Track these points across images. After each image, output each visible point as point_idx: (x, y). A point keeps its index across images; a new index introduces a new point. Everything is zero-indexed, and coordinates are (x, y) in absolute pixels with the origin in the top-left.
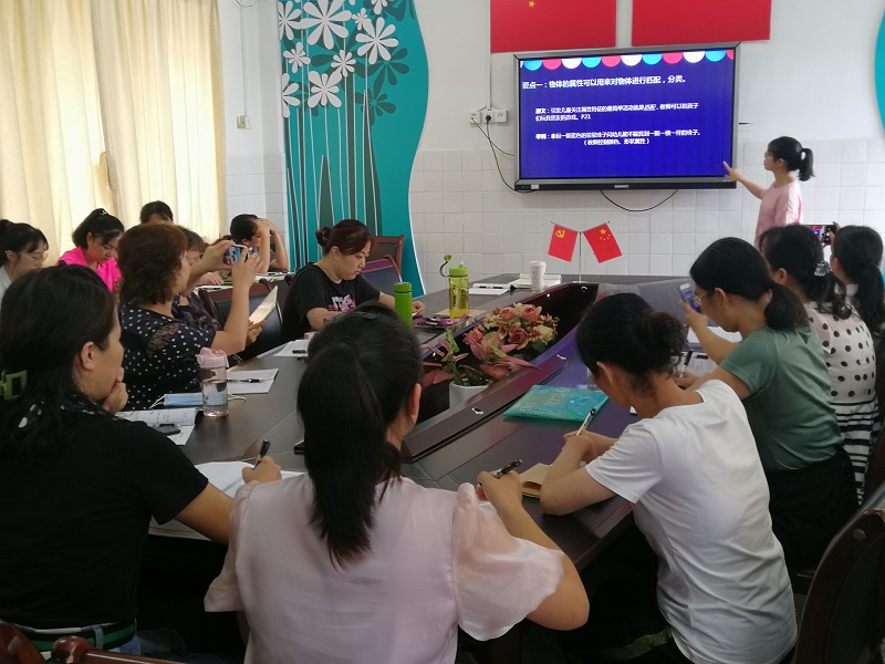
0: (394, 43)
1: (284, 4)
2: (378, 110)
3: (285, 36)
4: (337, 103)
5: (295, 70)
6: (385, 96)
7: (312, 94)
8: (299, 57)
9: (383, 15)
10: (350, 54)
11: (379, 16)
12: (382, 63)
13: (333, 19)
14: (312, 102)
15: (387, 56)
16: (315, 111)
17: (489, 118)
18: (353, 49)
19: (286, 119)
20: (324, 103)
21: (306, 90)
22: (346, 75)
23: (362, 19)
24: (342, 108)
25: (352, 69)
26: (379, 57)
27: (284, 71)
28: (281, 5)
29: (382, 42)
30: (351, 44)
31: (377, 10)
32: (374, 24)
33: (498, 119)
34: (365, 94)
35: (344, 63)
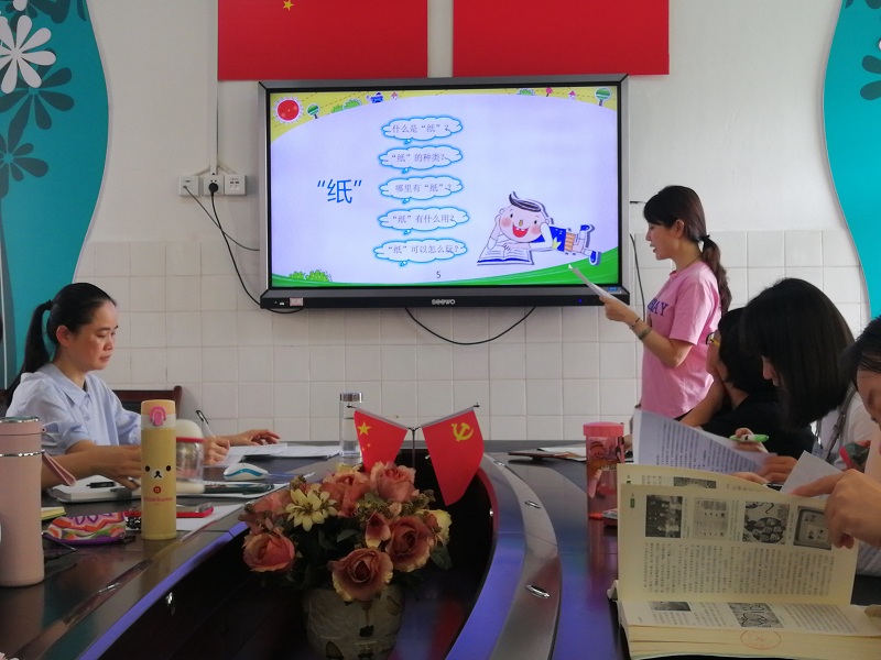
0: (47, 59)
6: (28, 148)
9: (30, 12)
11: (22, 13)
17: (214, 188)
26: (21, 82)
31: (20, 4)
32: (13, 26)
33: (230, 189)
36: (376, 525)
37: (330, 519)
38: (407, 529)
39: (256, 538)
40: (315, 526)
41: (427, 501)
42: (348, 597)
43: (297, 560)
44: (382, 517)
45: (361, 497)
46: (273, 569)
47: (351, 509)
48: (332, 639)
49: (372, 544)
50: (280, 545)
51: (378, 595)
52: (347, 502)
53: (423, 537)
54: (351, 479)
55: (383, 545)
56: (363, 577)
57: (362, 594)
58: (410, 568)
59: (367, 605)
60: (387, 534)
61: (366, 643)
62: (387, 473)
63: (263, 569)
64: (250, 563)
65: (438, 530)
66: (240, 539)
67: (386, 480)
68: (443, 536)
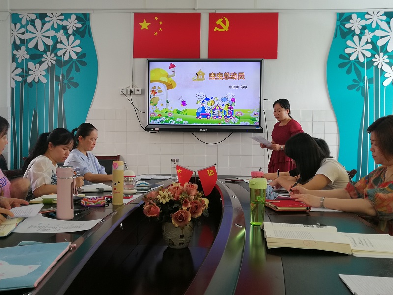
0: (79, 50)
1: (15, 25)
2: (68, 85)
3: (15, 42)
4: (44, 80)
5: (20, 61)
6: (72, 78)
7: (29, 75)
8: (22, 54)
9: (74, 34)
10: (53, 55)
11: (71, 35)
12: (72, 60)
13: (45, 34)
14: (29, 79)
15: (74, 57)
16: (31, 84)
17: (131, 92)
18: (55, 52)
19: (13, 89)
20: (36, 80)
21: (26, 72)
22: (50, 65)
23: (61, 36)
24: (47, 83)
25: (54, 63)
26: (70, 57)
27: (13, 61)
28: (13, 25)
29: (72, 49)
30: (54, 49)
31: (70, 32)
32: (68, 39)
33: (136, 93)
34: (61, 76)
35: (49, 59)
36: (186, 202)
37: (171, 200)
38: (196, 204)
39: (147, 206)
40: (166, 202)
41: (201, 195)
42: (177, 225)
43: (161, 213)
44: (188, 200)
45: (181, 193)
46: (153, 216)
47: (178, 197)
48: (171, 238)
49: (185, 208)
50: (156, 208)
51: (186, 225)
52: (176, 195)
53: (200, 207)
54: (178, 188)
55: (188, 209)
56: (182, 219)
57: (181, 224)
58: (196, 217)
59: (182, 228)
60: (189, 206)
61: (181, 240)
62: (189, 186)
63: (150, 216)
64: (145, 214)
65: (205, 205)
66: (142, 206)
67: (189, 188)
68: (207, 206)
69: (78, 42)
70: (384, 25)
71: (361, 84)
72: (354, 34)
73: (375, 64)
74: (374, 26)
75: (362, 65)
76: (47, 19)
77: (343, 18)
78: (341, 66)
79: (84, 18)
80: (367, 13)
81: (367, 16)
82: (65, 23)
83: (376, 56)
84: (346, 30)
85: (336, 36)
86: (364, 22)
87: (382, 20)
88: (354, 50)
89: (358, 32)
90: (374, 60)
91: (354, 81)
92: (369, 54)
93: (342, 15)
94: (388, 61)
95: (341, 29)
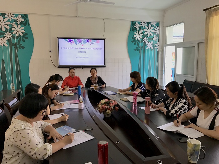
0: (24, 31)
2: (19, 48)
4: (6, 45)
9: (20, 24)
10: (10, 33)
12: (20, 36)
13: (5, 23)
15: (22, 35)
17: (50, 51)
18: (11, 32)
20: (2, 45)
22: (9, 38)
23: (14, 24)
24: (8, 47)
25: (11, 37)
29: (20, 31)
30: (11, 30)
31: (18, 23)
32: (18, 26)
34: (15, 44)
35: (8, 35)
69: (23, 28)
70: (146, 27)
71: (139, 48)
72: (137, 30)
73: (144, 41)
74: (143, 27)
75: (139, 41)
76: (6, 16)
77: (133, 23)
78: (133, 42)
79: (25, 17)
80: (141, 22)
81: (141, 23)
82: (15, 18)
83: (144, 38)
84: (134, 28)
85: (130, 30)
86: (140, 26)
87: (146, 25)
88: (137, 36)
89: (138, 29)
90: (143, 40)
91: (137, 47)
92: (142, 38)
93: (132, 22)
94: (148, 40)
95: (132, 28)
